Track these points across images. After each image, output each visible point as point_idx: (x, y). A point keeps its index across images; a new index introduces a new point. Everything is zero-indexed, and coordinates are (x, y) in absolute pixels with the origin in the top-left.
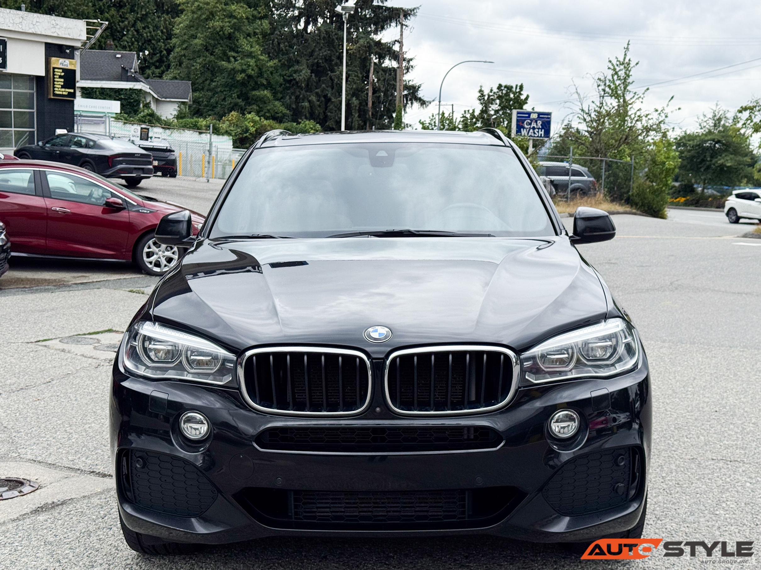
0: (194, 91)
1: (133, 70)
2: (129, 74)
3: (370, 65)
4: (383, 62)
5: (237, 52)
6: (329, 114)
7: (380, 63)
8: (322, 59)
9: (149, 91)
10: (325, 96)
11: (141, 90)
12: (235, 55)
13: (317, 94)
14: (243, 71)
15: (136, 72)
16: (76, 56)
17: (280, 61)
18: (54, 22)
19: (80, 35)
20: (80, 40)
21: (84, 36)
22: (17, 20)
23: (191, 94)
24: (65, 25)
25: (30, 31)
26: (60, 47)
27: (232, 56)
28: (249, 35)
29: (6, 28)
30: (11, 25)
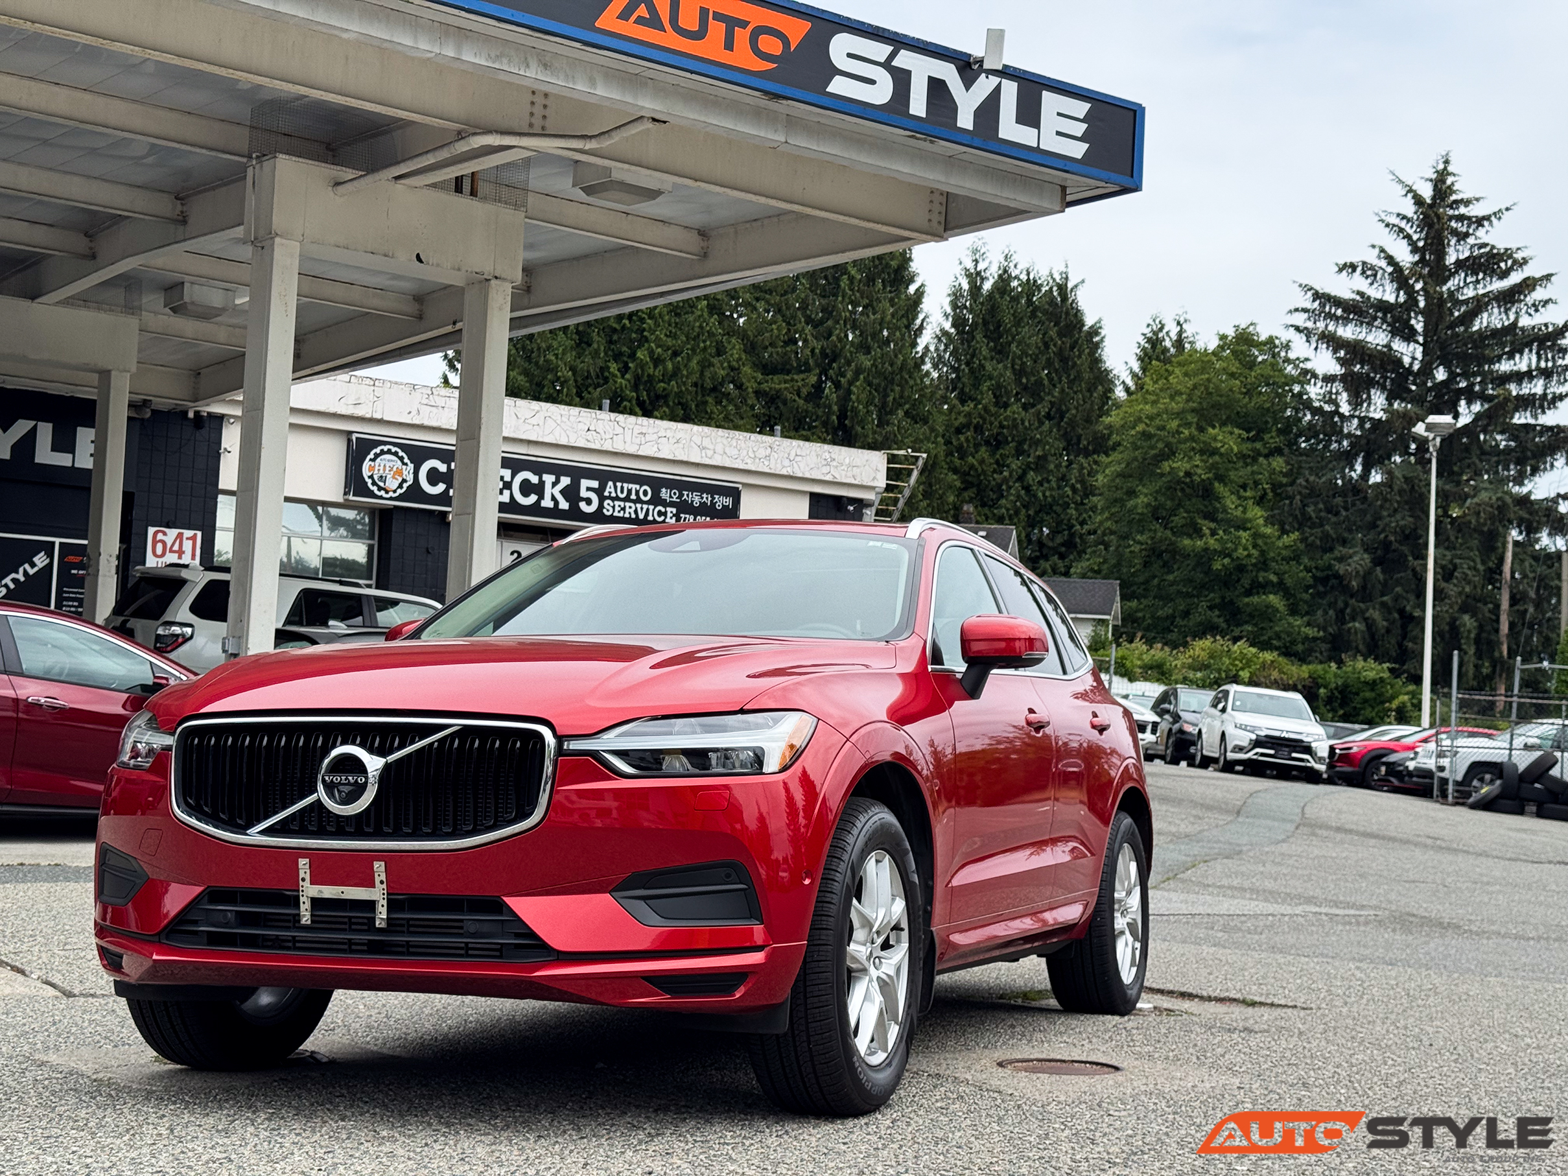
0: (1123, 598)
3: (1504, 547)
4: (1537, 540)
5: (1213, 520)
6: (1410, 645)
7: (1530, 543)
8: (1395, 533)
10: (1402, 612)
12: (1213, 525)
13: (1384, 605)
14: (1226, 554)
16: (865, 518)
17: (1304, 539)
18: (827, 455)
19: (874, 478)
20: (873, 488)
21: (882, 482)
22: (762, 453)
23: (1117, 606)
24: (847, 461)
25: (784, 472)
26: (838, 500)
27: (1206, 526)
28: (1244, 487)
29: (742, 466)
30: (749, 461)
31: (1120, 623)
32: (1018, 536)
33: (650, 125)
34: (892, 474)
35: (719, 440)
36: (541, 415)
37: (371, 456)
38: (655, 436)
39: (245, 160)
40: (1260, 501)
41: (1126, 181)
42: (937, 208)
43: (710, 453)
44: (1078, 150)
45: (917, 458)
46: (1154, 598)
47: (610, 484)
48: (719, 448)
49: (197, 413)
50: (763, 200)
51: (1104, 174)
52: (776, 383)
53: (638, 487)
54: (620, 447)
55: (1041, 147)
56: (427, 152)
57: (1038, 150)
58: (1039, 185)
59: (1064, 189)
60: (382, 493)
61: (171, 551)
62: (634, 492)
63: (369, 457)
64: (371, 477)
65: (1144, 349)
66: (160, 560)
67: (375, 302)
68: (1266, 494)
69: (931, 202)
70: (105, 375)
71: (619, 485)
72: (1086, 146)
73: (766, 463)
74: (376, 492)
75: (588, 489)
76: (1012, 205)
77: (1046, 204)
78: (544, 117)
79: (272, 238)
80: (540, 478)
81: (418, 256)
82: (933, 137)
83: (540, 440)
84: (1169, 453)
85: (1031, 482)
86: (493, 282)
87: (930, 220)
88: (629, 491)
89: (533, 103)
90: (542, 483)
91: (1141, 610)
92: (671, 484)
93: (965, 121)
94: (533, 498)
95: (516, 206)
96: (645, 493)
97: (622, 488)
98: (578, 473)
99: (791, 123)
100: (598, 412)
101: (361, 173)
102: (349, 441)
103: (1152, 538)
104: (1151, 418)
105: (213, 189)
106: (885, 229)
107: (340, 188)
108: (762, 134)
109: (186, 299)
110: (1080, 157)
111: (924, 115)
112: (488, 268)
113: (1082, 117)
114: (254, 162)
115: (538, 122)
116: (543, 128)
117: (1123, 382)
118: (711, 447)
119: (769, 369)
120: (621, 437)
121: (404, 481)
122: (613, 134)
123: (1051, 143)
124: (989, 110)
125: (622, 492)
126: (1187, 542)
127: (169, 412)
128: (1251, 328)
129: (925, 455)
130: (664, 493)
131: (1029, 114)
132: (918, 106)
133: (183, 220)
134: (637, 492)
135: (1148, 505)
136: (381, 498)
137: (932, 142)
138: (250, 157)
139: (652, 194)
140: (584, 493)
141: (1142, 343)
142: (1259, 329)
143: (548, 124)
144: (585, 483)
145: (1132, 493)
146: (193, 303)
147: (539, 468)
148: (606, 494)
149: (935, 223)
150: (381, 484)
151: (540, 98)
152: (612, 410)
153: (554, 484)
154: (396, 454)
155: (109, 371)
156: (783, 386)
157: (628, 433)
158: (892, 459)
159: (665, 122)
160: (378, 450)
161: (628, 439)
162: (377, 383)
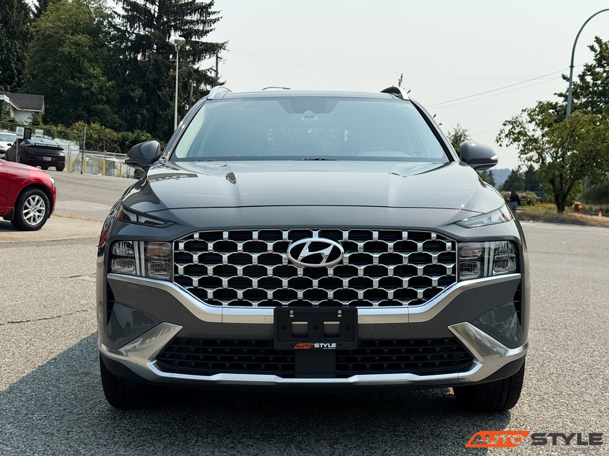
0: (46, 103)
3: (190, 88)
4: (200, 86)
5: (81, 73)
6: (158, 125)
7: (198, 86)
8: (151, 81)
9: (9, 101)
10: (154, 112)
11: (3, 101)
12: (80, 76)
13: (147, 109)
14: (87, 89)
17: (117, 82)
23: (43, 106)
31: (44, 114)
91: (49, 109)
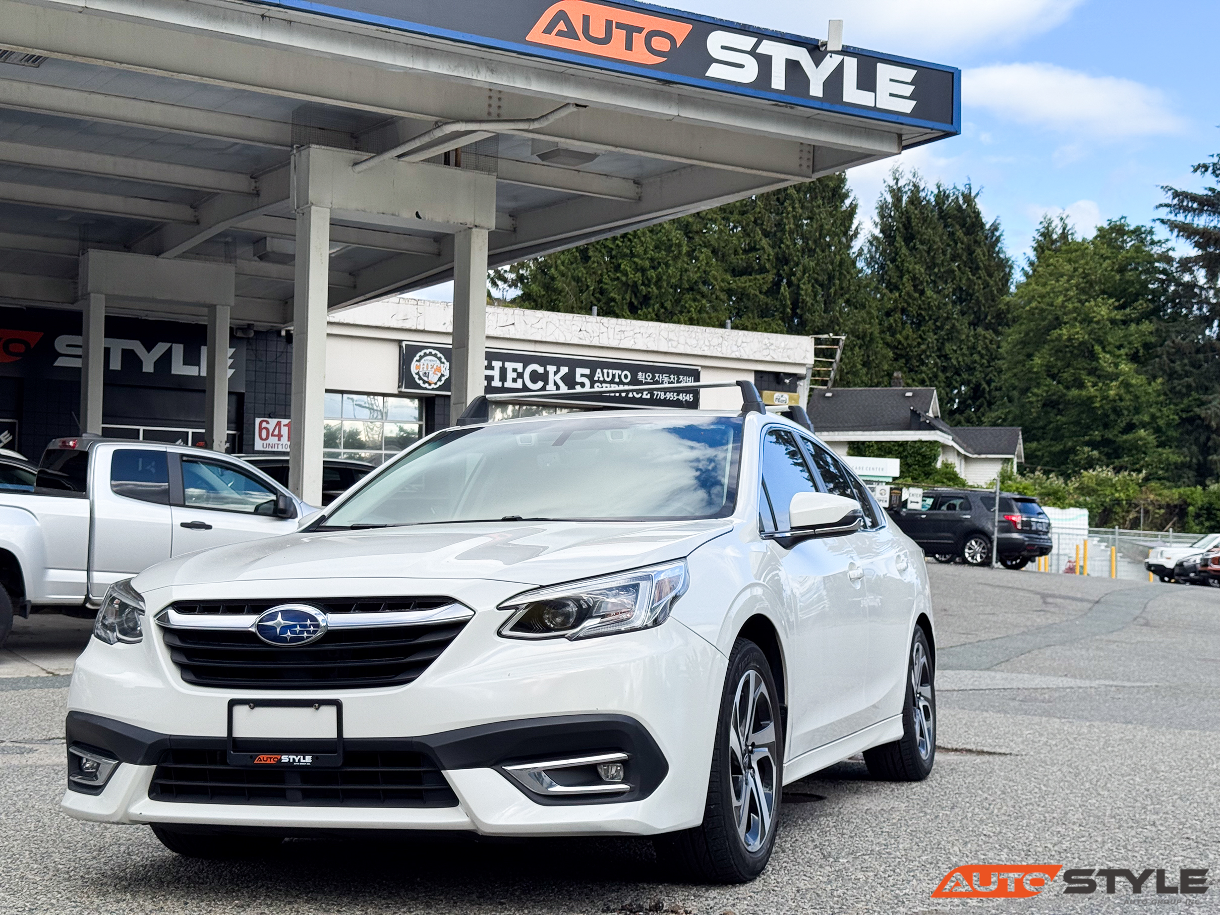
0: (1025, 441)
1: (931, 414)
2: (922, 420)
9: (951, 443)
11: (936, 442)
15: (936, 417)
16: (799, 389)
18: (766, 341)
19: (805, 357)
20: (804, 365)
21: (810, 359)
22: (715, 341)
23: (1020, 447)
24: (783, 345)
25: (733, 356)
26: (777, 375)
27: (1088, 381)
28: (1120, 347)
29: (700, 353)
30: (706, 348)
31: (1023, 460)
32: (939, 395)
33: (575, 109)
34: (818, 353)
35: (682, 333)
36: (544, 321)
37: (417, 357)
38: (632, 333)
39: (289, 149)
40: (1134, 358)
41: (947, 128)
42: (806, 156)
43: (675, 344)
44: (908, 106)
45: (838, 340)
46: (1051, 439)
47: (599, 370)
48: (682, 340)
49: (288, 332)
50: (669, 158)
51: (930, 124)
52: (743, 282)
53: (620, 372)
54: (605, 343)
55: (878, 106)
56: (414, 139)
57: (875, 109)
58: (881, 135)
59: (900, 136)
60: (426, 385)
61: (273, 435)
62: (617, 376)
63: (415, 359)
64: (418, 374)
65: (1038, 242)
66: (265, 442)
67: (404, 245)
68: (1138, 351)
69: (801, 151)
70: (212, 308)
71: (605, 371)
72: (915, 102)
73: (719, 349)
74: (422, 385)
75: (582, 375)
76: (860, 151)
77: (885, 148)
78: (499, 107)
79: (310, 207)
80: (545, 369)
81: (417, 215)
82: (792, 105)
83: (544, 340)
84: (1058, 323)
85: (948, 352)
86: (474, 230)
87: (801, 165)
88: (614, 376)
89: (490, 97)
90: (546, 373)
91: (1039, 450)
92: (645, 369)
93: (816, 90)
94: (540, 384)
95: (489, 171)
96: (626, 377)
97: (608, 373)
98: (573, 364)
99: (682, 101)
100: (587, 316)
101: (373, 155)
102: (400, 347)
103: (1047, 392)
104: (1042, 296)
105: (276, 169)
106: (765, 174)
107: (359, 168)
108: (659, 111)
109: (269, 249)
110: (909, 112)
111: (783, 88)
112: (469, 220)
113: (909, 81)
114: (295, 151)
115: (494, 111)
116: (499, 115)
117: (1023, 269)
118: (675, 339)
119: (737, 272)
120: (605, 334)
121: (442, 375)
122: (549, 117)
123: (885, 102)
124: (835, 81)
125: (608, 376)
126: (1074, 392)
127: (267, 332)
128: (1123, 221)
129: (844, 338)
130: (641, 376)
131: (867, 82)
132: (778, 81)
133: (258, 194)
134: (620, 376)
135: (1042, 365)
136: (426, 389)
137: (792, 108)
138: (292, 147)
139: (591, 157)
140: (579, 379)
141: (1037, 237)
142: (1128, 221)
143: (502, 111)
144: (579, 371)
145: (1030, 356)
146: (274, 252)
147: (544, 361)
148: (596, 378)
149: (804, 167)
150: (426, 379)
151: (495, 95)
152: (598, 315)
153: (556, 373)
154: (435, 355)
155: (215, 306)
156: (748, 284)
157: (611, 331)
158: (818, 342)
159: (585, 107)
160: (422, 353)
161: (611, 336)
162: (419, 303)
